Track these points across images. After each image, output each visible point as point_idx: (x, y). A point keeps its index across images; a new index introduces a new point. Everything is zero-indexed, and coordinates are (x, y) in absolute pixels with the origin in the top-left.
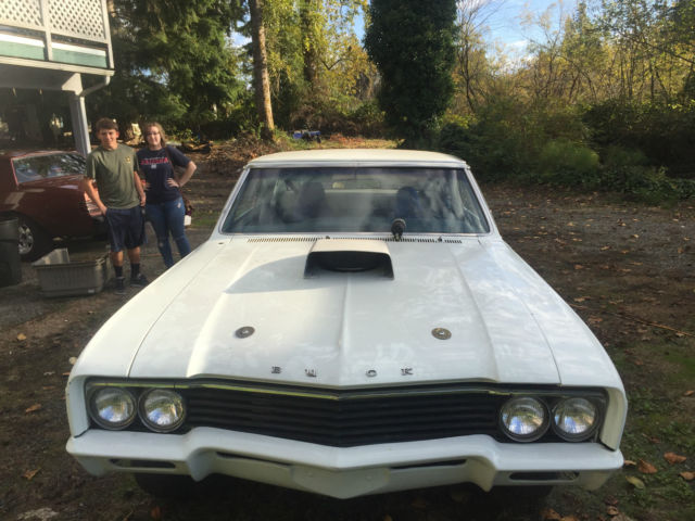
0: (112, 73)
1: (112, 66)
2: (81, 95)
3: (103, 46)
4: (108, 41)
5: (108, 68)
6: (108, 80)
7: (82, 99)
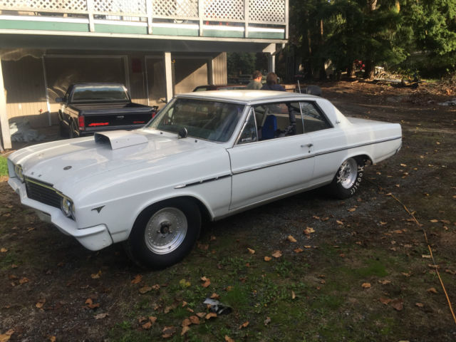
0: (286, 42)
1: (287, 37)
2: (273, 55)
3: (283, 27)
4: (287, 24)
5: (285, 39)
6: (284, 46)
7: (274, 57)
